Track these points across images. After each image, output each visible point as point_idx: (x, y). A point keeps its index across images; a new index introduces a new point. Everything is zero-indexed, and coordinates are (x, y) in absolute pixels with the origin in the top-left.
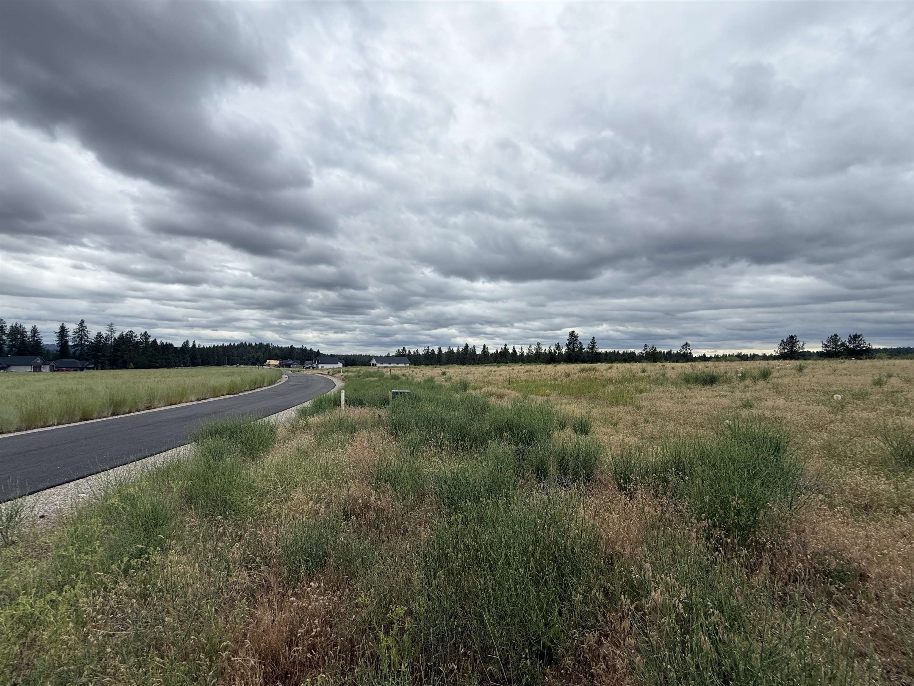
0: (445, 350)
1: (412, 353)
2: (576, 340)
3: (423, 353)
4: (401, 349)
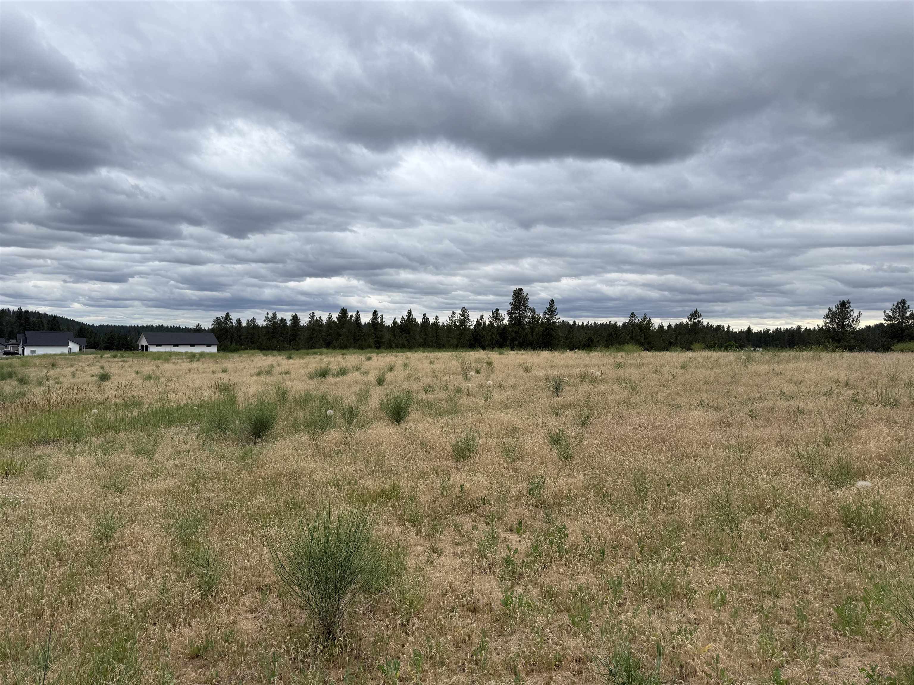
0: (304, 320)
1: (244, 324)
2: (524, 305)
3: (264, 324)
4: (222, 314)
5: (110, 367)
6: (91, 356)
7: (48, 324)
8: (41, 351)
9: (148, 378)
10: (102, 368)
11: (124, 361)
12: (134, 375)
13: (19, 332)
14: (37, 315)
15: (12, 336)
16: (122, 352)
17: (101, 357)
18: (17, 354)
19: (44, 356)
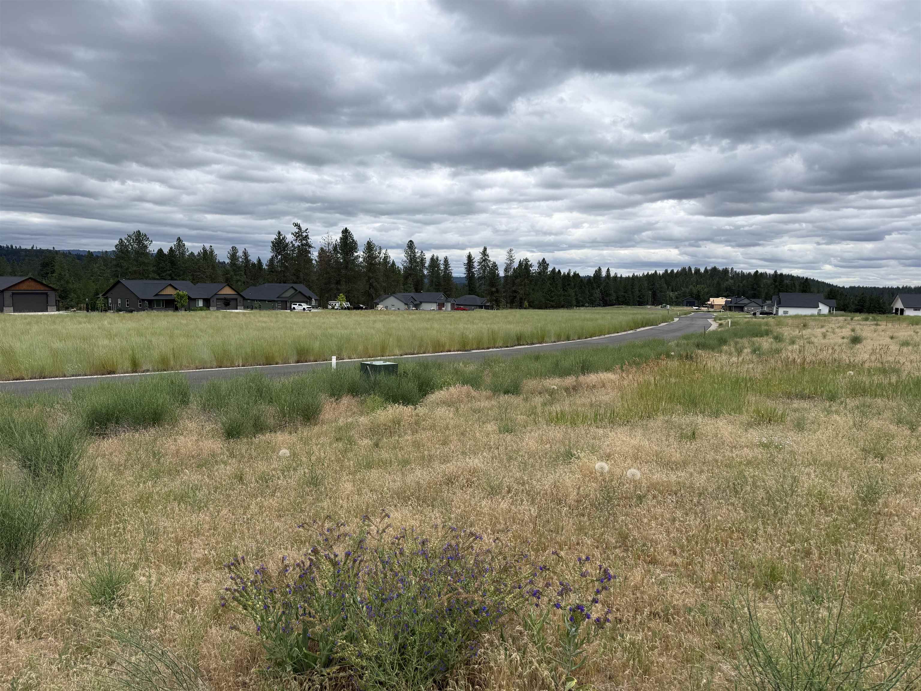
5: (862, 330)
6: (841, 319)
7: (800, 286)
8: (792, 312)
9: (906, 344)
10: (853, 330)
11: (877, 325)
12: (889, 340)
13: (774, 294)
14: (791, 277)
15: (768, 297)
16: (874, 315)
17: (852, 319)
18: (771, 314)
19: (796, 317)
